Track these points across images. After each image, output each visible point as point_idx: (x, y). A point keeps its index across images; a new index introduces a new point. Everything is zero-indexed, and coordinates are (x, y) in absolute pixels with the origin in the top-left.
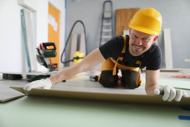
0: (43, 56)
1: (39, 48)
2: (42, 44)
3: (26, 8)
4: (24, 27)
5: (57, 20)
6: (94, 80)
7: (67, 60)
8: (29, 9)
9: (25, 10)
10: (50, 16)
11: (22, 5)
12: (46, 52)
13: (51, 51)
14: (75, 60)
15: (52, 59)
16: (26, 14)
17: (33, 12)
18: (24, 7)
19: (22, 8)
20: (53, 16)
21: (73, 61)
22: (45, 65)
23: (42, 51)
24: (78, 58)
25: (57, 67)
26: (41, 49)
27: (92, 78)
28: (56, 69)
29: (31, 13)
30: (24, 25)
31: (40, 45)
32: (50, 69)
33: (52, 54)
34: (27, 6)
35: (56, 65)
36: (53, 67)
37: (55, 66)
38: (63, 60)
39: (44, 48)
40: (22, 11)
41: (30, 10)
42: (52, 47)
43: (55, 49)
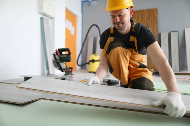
0: (59, 61)
1: (55, 54)
2: (57, 50)
3: (45, 15)
4: (43, 34)
5: (74, 25)
6: (107, 84)
7: (84, 63)
8: (47, 17)
9: (44, 17)
10: (68, 21)
11: (41, 14)
12: (61, 57)
13: (66, 56)
14: (91, 63)
15: (67, 63)
16: (45, 21)
17: (51, 18)
18: (43, 15)
19: (41, 16)
20: (70, 21)
21: (89, 63)
22: (61, 69)
23: (58, 56)
24: (93, 61)
25: (71, 71)
26: (57, 54)
27: (105, 82)
28: (71, 73)
29: (50, 20)
30: (43, 32)
31: (56, 50)
32: (65, 72)
33: (67, 59)
34: (46, 14)
35: (71, 68)
36: (68, 71)
37: (70, 70)
38: (80, 63)
39: (59, 54)
40: (42, 19)
41: (49, 17)
42: (67, 53)
43: (70, 54)
